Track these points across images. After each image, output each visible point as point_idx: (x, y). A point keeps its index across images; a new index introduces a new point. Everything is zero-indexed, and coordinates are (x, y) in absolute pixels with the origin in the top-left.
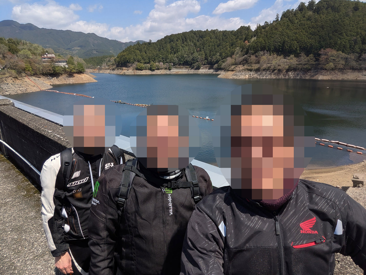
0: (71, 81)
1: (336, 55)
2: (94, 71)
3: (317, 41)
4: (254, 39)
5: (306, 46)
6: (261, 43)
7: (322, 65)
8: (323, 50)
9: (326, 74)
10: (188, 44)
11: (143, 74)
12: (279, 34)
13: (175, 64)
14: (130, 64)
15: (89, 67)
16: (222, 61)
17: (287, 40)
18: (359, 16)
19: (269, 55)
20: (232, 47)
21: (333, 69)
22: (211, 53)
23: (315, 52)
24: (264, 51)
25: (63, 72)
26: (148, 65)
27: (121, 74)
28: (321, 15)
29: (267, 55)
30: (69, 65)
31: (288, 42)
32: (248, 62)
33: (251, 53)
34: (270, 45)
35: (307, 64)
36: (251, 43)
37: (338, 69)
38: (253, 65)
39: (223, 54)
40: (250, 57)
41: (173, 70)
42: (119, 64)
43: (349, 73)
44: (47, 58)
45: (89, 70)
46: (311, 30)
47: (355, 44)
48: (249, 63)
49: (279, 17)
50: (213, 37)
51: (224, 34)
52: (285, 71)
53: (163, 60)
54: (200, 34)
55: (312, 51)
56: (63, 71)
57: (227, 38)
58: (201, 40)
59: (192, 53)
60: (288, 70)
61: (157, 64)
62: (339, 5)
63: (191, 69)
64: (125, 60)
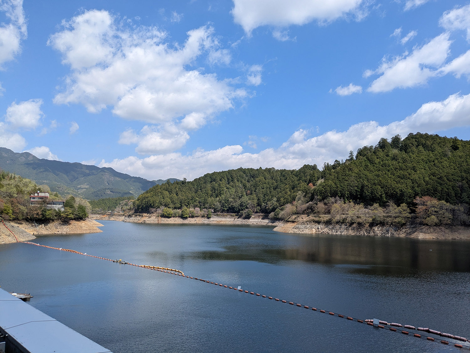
0: (65, 230)
1: (438, 206)
2: (103, 218)
3: (409, 187)
4: (321, 181)
5: (394, 193)
6: (330, 186)
7: (421, 218)
8: (420, 198)
9: (428, 231)
10: (235, 185)
11: (170, 222)
12: (354, 177)
13: (216, 211)
14: (154, 209)
15: (96, 212)
16: (280, 208)
17: (367, 184)
18: (460, 157)
19: (343, 202)
20: (293, 191)
21: (436, 225)
22: (265, 197)
23: (408, 200)
24: (335, 197)
25: (56, 218)
26: (179, 211)
27: (140, 222)
28: (411, 154)
29: (339, 203)
30: (66, 208)
31: (369, 187)
32: (314, 210)
33: (318, 199)
34: (343, 189)
35: (399, 217)
36: (317, 187)
37: (444, 224)
38: (321, 216)
39: (282, 199)
40: (317, 204)
41: (213, 218)
42: (138, 208)
43: (460, 231)
44: (38, 198)
45: (95, 216)
46: (399, 172)
47: (462, 192)
48: (315, 213)
49: (353, 155)
50: (268, 177)
51: (283, 174)
52: (368, 225)
53: (201, 205)
54: (251, 172)
55: (404, 200)
56: (56, 216)
57: (286, 178)
58: (252, 181)
59: (240, 197)
60: (372, 225)
61: (192, 209)
62: (433, 143)
63: (238, 218)
64: (148, 203)
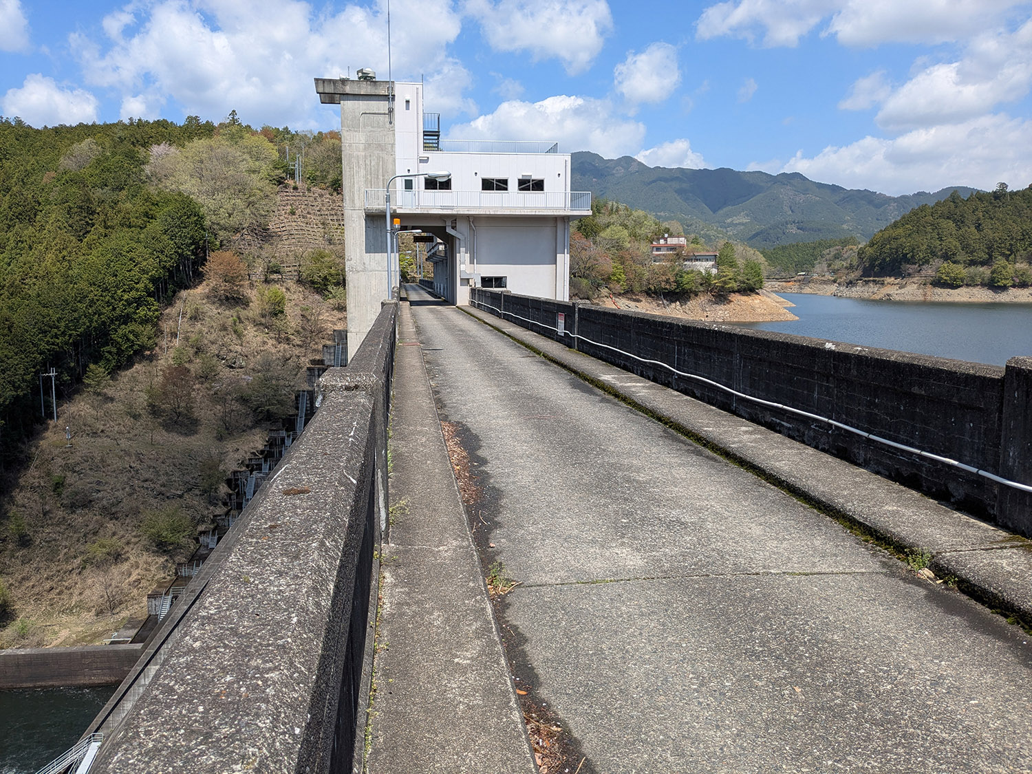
0: (720, 313)
2: (786, 288)
11: (957, 299)
14: (913, 266)
15: (772, 276)
25: (701, 289)
26: (985, 271)
27: (877, 297)
30: (722, 268)
42: (872, 266)
44: (666, 249)
56: (701, 284)
61: (1022, 265)
64: (896, 252)
